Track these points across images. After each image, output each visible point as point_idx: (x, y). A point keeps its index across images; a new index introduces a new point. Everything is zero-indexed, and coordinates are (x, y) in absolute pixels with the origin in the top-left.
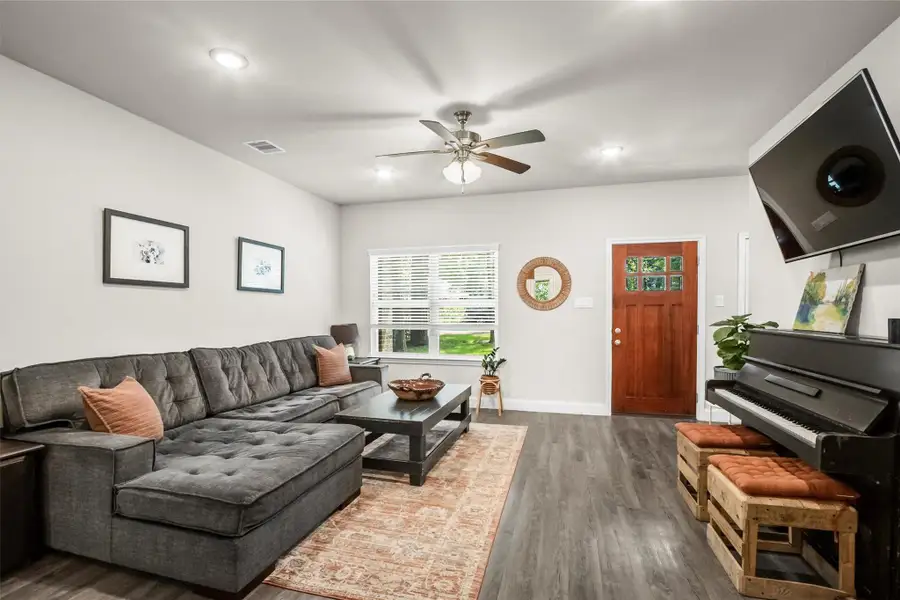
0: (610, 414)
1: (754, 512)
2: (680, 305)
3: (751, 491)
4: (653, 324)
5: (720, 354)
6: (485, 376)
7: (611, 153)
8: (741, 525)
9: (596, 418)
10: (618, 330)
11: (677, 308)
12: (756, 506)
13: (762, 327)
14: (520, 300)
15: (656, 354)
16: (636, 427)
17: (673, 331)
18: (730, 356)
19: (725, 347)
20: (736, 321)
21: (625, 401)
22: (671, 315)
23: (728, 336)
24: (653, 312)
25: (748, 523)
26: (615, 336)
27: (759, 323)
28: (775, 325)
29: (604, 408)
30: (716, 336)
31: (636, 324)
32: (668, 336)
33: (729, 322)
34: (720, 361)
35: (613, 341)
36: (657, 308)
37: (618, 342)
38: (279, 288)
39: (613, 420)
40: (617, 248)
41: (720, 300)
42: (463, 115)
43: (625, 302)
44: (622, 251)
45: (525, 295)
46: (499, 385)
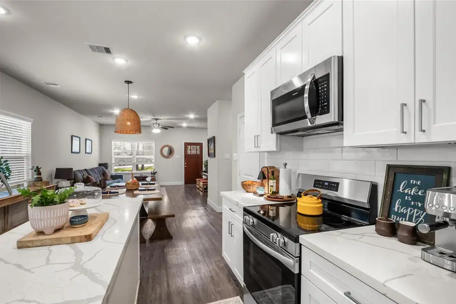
0: (184, 184)
2: (199, 157)
3: (203, 182)
6: (152, 176)
7: (184, 125)
8: (202, 187)
9: (181, 185)
10: (185, 163)
12: (204, 184)
14: (162, 157)
21: (188, 181)
22: (197, 160)
26: (185, 165)
29: (182, 182)
31: (190, 162)
36: (194, 158)
42: (157, 119)
43: (187, 157)
44: (186, 144)
45: (162, 155)
46: (156, 179)
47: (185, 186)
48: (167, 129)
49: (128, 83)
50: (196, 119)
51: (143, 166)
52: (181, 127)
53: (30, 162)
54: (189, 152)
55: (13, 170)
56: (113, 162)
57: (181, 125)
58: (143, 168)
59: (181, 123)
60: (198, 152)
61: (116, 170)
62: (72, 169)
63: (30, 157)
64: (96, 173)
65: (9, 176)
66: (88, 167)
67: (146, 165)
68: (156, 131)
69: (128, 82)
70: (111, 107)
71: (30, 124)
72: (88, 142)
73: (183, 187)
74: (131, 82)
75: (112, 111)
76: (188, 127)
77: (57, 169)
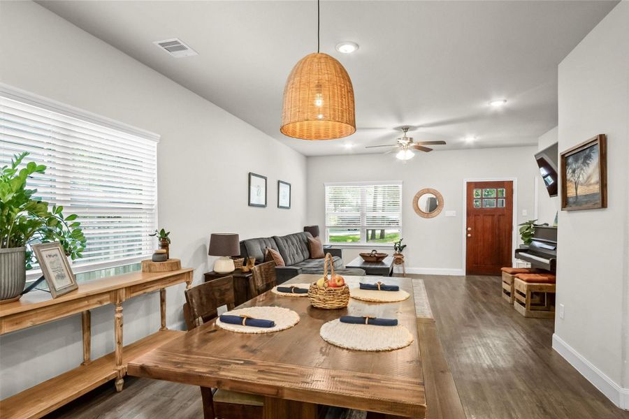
0: (465, 275)
1: (529, 288)
2: (504, 215)
3: (528, 281)
4: (488, 225)
5: (522, 239)
6: (395, 255)
7: (470, 139)
8: (525, 293)
9: (459, 277)
10: (469, 229)
11: (501, 217)
12: (530, 286)
13: (542, 225)
14: (415, 213)
15: (490, 240)
16: (480, 279)
17: (499, 229)
18: (527, 239)
19: (525, 235)
20: (530, 223)
21: (474, 267)
22: (499, 221)
23: (527, 230)
24: (489, 219)
25: (527, 291)
26: (468, 232)
27: (541, 224)
28: (547, 225)
29: (461, 271)
30: (520, 230)
31: (479, 226)
32: (497, 232)
33: (527, 223)
34: (522, 242)
35: (467, 234)
36: (491, 217)
37: (469, 235)
38: (288, 206)
39: (467, 278)
40: (469, 184)
41: (525, 212)
42: (406, 129)
43: (473, 214)
44: (471, 186)
45: (417, 210)
46: (404, 259)
47: (467, 279)
48: (428, 150)
51: (383, 231)
53: (156, 220)
54: (477, 204)
55: (89, 239)
57: (462, 139)
58: (382, 236)
59: (462, 135)
60: (502, 203)
61: (334, 239)
62: (236, 236)
63: (156, 211)
64: (293, 244)
65: (81, 250)
66: (280, 233)
67: (387, 232)
68: (406, 155)
71: (155, 144)
72: (284, 189)
73: (464, 281)
76: (479, 147)
77: (213, 236)
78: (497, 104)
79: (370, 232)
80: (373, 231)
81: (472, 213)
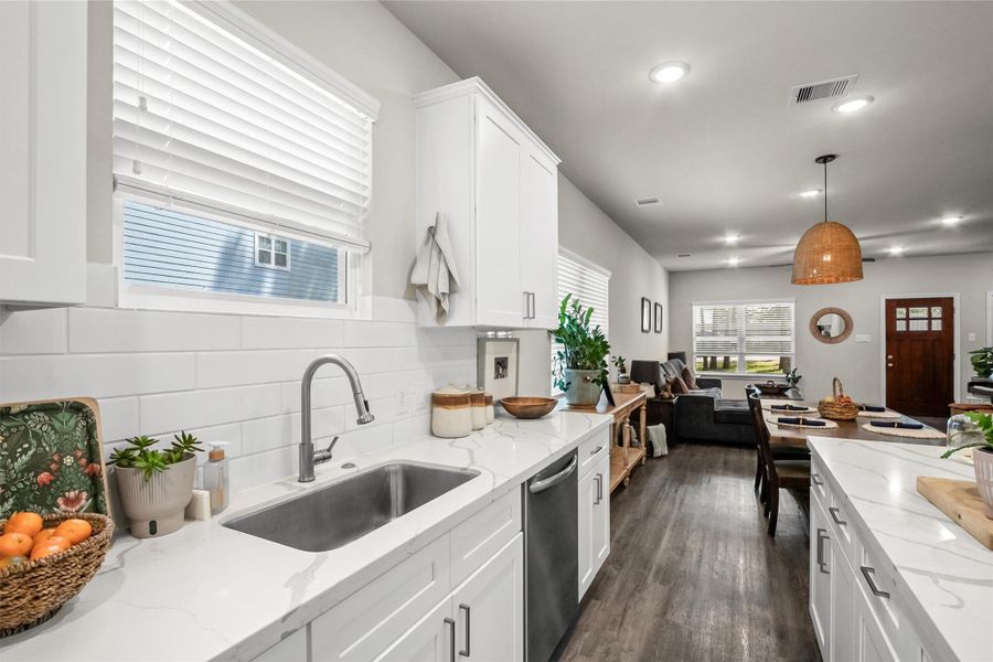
2: (940, 340)
4: (918, 352)
5: (974, 370)
7: (896, 250)
10: (890, 357)
11: (937, 343)
14: (813, 337)
15: (921, 371)
17: (934, 357)
18: (982, 370)
19: (978, 366)
20: (986, 350)
22: (934, 347)
23: (982, 359)
24: (918, 345)
26: (888, 361)
30: (972, 359)
31: (905, 353)
32: (931, 361)
33: (981, 351)
34: (975, 374)
35: (887, 363)
36: (921, 343)
37: (890, 365)
38: (661, 330)
40: (889, 302)
41: (972, 337)
43: (897, 341)
44: (892, 305)
45: (816, 333)
49: (825, 162)
50: (965, 229)
52: (885, 257)
54: (901, 326)
56: (695, 350)
57: (886, 251)
59: (888, 246)
60: (937, 326)
69: (825, 159)
70: (719, 230)
72: (658, 308)
74: (833, 157)
75: (720, 239)
76: (907, 257)
77: (635, 363)
78: (951, 220)
79: (709, 359)
80: (714, 359)
81: (893, 338)
